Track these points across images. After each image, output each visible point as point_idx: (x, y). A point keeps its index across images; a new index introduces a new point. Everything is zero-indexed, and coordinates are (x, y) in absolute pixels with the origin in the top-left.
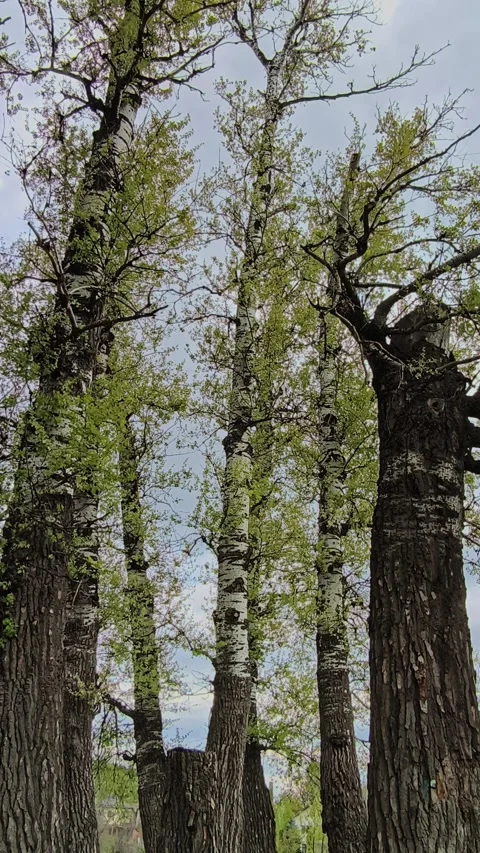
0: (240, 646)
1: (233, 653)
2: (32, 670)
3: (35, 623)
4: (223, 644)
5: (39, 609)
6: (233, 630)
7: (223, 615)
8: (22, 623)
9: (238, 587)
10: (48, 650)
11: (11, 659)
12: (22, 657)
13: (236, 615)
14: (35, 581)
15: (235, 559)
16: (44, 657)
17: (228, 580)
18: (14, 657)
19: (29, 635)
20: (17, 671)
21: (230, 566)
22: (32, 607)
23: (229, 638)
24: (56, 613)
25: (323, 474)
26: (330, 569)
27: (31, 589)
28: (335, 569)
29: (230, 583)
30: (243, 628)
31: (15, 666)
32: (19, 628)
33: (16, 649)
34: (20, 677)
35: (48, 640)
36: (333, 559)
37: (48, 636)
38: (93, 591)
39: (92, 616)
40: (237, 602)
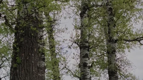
0: (88, 74)
1: (86, 76)
2: (27, 74)
3: (28, 58)
4: (82, 73)
5: (29, 54)
6: (85, 69)
7: (82, 64)
8: (23, 59)
9: (86, 56)
10: (32, 68)
11: (19, 71)
12: (23, 70)
13: (86, 64)
14: (27, 45)
15: (85, 48)
16: (31, 70)
17: (83, 54)
18: (21, 70)
19: (25, 62)
20: (22, 75)
21: (84, 50)
22: (26, 53)
23: (84, 71)
24: (34, 56)
25: (109, 25)
26: (112, 53)
27: (26, 47)
28: (113, 53)
29: (84, 55)
30: (88, 68)
31: (21, 73)
32: (22, 61)
33: (21, 67)
34: (23, 77)
35: (32, 65)
36: (113, 49)
37: (32, 63)
38: (43, 57)
39: (43, 64)
40: (86, 60)
